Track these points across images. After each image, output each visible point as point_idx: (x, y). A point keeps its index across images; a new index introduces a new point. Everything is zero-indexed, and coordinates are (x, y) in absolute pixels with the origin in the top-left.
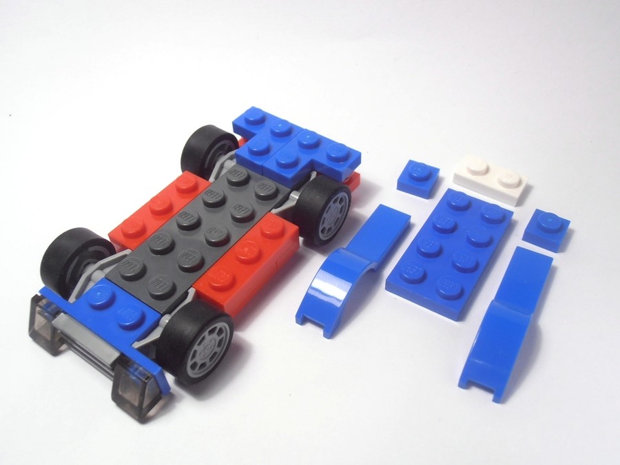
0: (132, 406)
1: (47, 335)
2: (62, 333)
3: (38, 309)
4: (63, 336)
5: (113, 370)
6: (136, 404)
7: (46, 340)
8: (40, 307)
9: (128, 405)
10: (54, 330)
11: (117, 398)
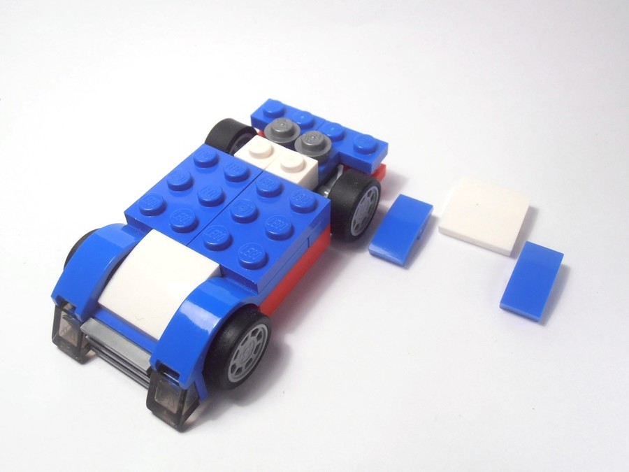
0: (170, 413)
1: (73, 341)
2: (91, 338)
3: (63, 313)
4: (92, 342)
5: (149, 376)
6: (175, 411)
7: (72, 346)
8: (65, 311)
9: (165, 412)
10: (82, 335)
11: (153, 405)
